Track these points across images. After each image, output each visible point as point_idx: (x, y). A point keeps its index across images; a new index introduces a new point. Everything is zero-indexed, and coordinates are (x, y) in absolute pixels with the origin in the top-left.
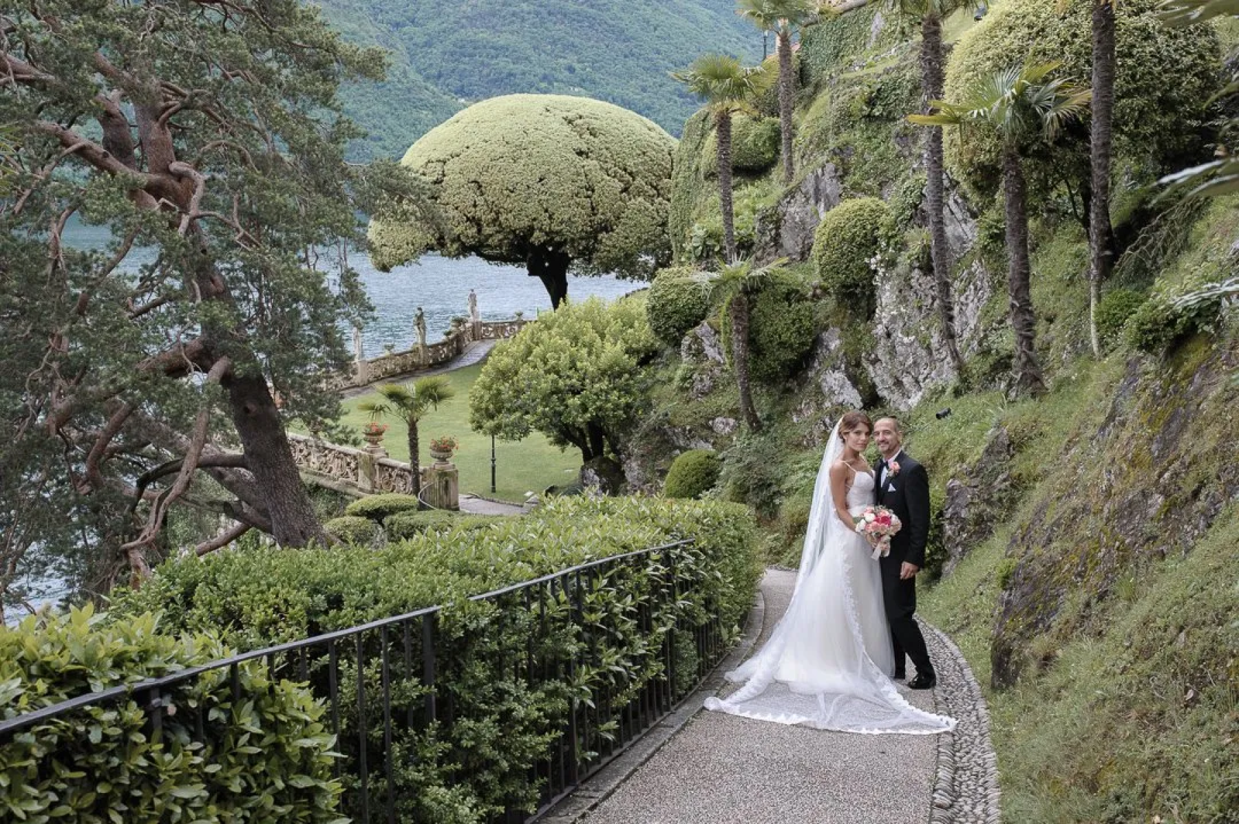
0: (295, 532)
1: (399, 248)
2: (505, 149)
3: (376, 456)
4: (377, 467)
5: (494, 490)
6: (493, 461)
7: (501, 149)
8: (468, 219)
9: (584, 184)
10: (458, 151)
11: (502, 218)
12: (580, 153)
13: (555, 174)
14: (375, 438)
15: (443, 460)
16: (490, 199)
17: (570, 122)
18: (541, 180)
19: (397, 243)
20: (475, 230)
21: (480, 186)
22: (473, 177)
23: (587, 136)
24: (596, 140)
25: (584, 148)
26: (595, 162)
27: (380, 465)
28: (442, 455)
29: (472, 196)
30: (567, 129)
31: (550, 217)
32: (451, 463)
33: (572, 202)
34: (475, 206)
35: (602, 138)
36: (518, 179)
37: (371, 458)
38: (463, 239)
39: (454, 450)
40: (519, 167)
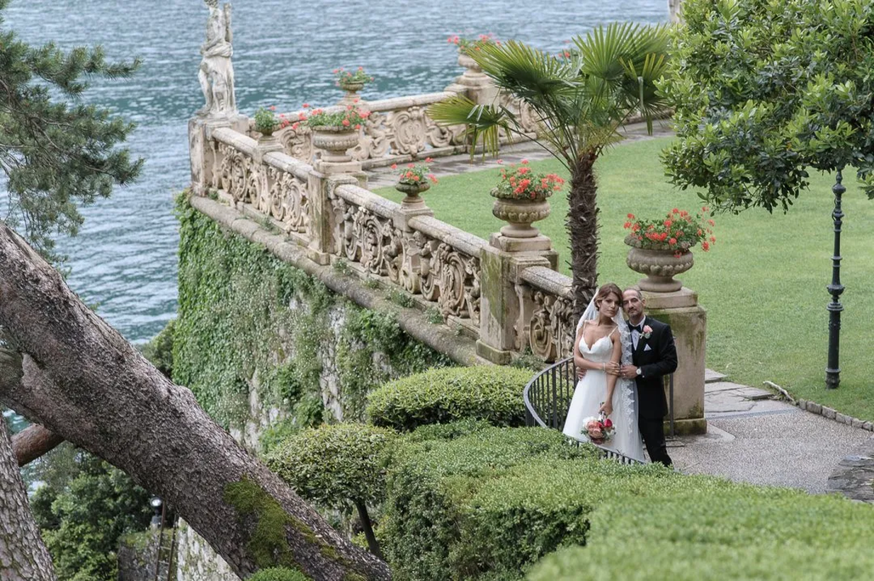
3: (518, 259)
4: (519, 290)
5: (833, 381)
6: (836, 294)
14: (522, 209)
15: (664, 278)
27: (526, 284)
28: (656, 262)
32: (686, 291)
37: (507, 266)
39: (696, 250)
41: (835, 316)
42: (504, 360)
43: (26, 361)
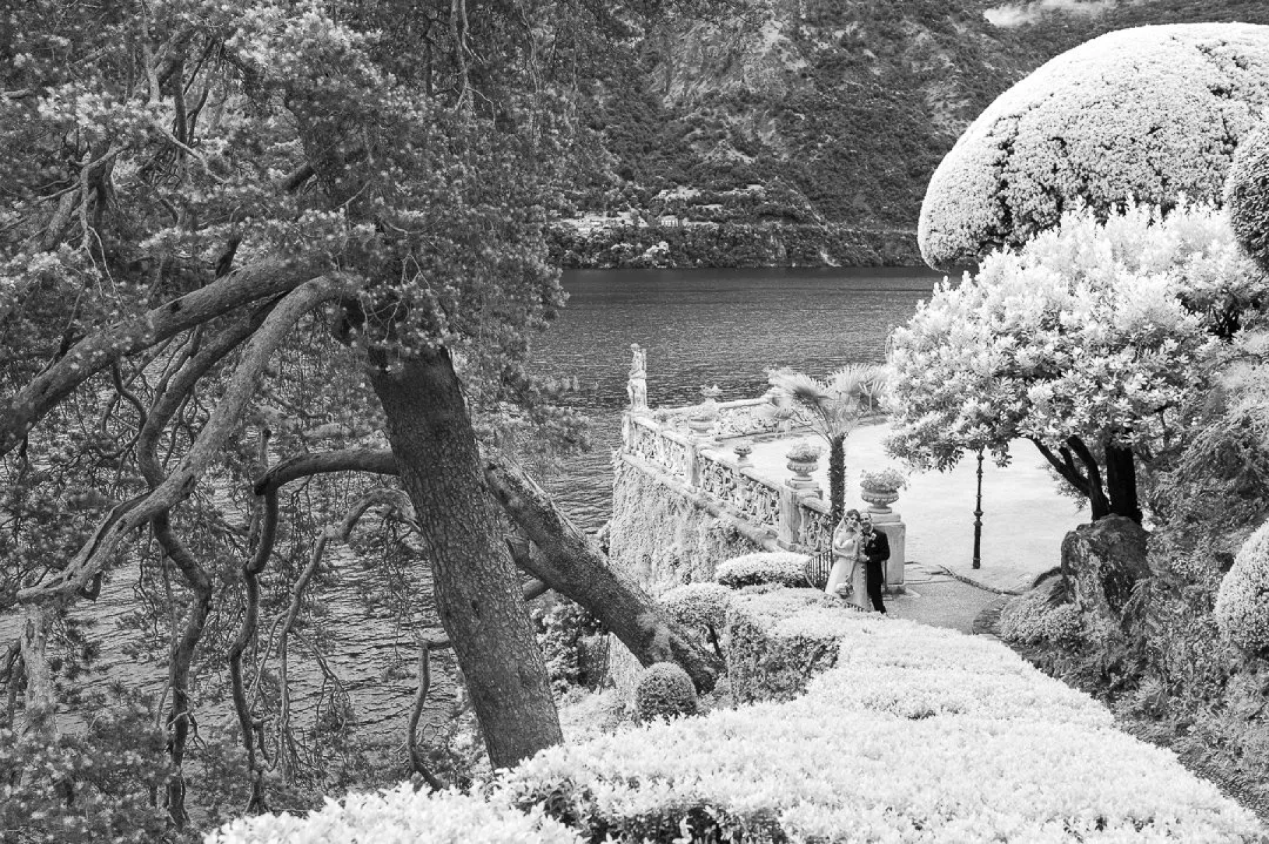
0: (462, 601)
1: (952, 232)
2: (1104, 92)
3: (801, 493)
4: (801, 510)
5: (977, 565)
6: (979, 516)
7: (1099, 92)
8: (1044, 189)
9: (1221, 133)
10: (1038, 101)
11: (1091, 186)
12: (1218, 92)
13: (1176, 122)
14: (803, 466)
15: (882, 506)
16: (1076, 161)
17: (1207, 51)
18: (1153, 130)
19: (949, 227)
20: (1053, 204)
21: (1064, 143)
22: (1054, 132)
23: (1231, 67)
24: (1247, 74)
25: (1225, 83)
26: (1242, 103)
27: (805, 507)
28: (877, 497)
29: (1051, 158)
30: (1200, 59)
31: (1164, 182)
32: (894, 513)
33: (1200, 160)
34: (1055, 170)
35: (1255, 69)
36: (1119, 130)
37: (794, 497)
38: (1036, 217)
39: (900, 491)
40: (1121, 114)
41: (978, 527)
42: (792, 549)
43: (531, 545)
